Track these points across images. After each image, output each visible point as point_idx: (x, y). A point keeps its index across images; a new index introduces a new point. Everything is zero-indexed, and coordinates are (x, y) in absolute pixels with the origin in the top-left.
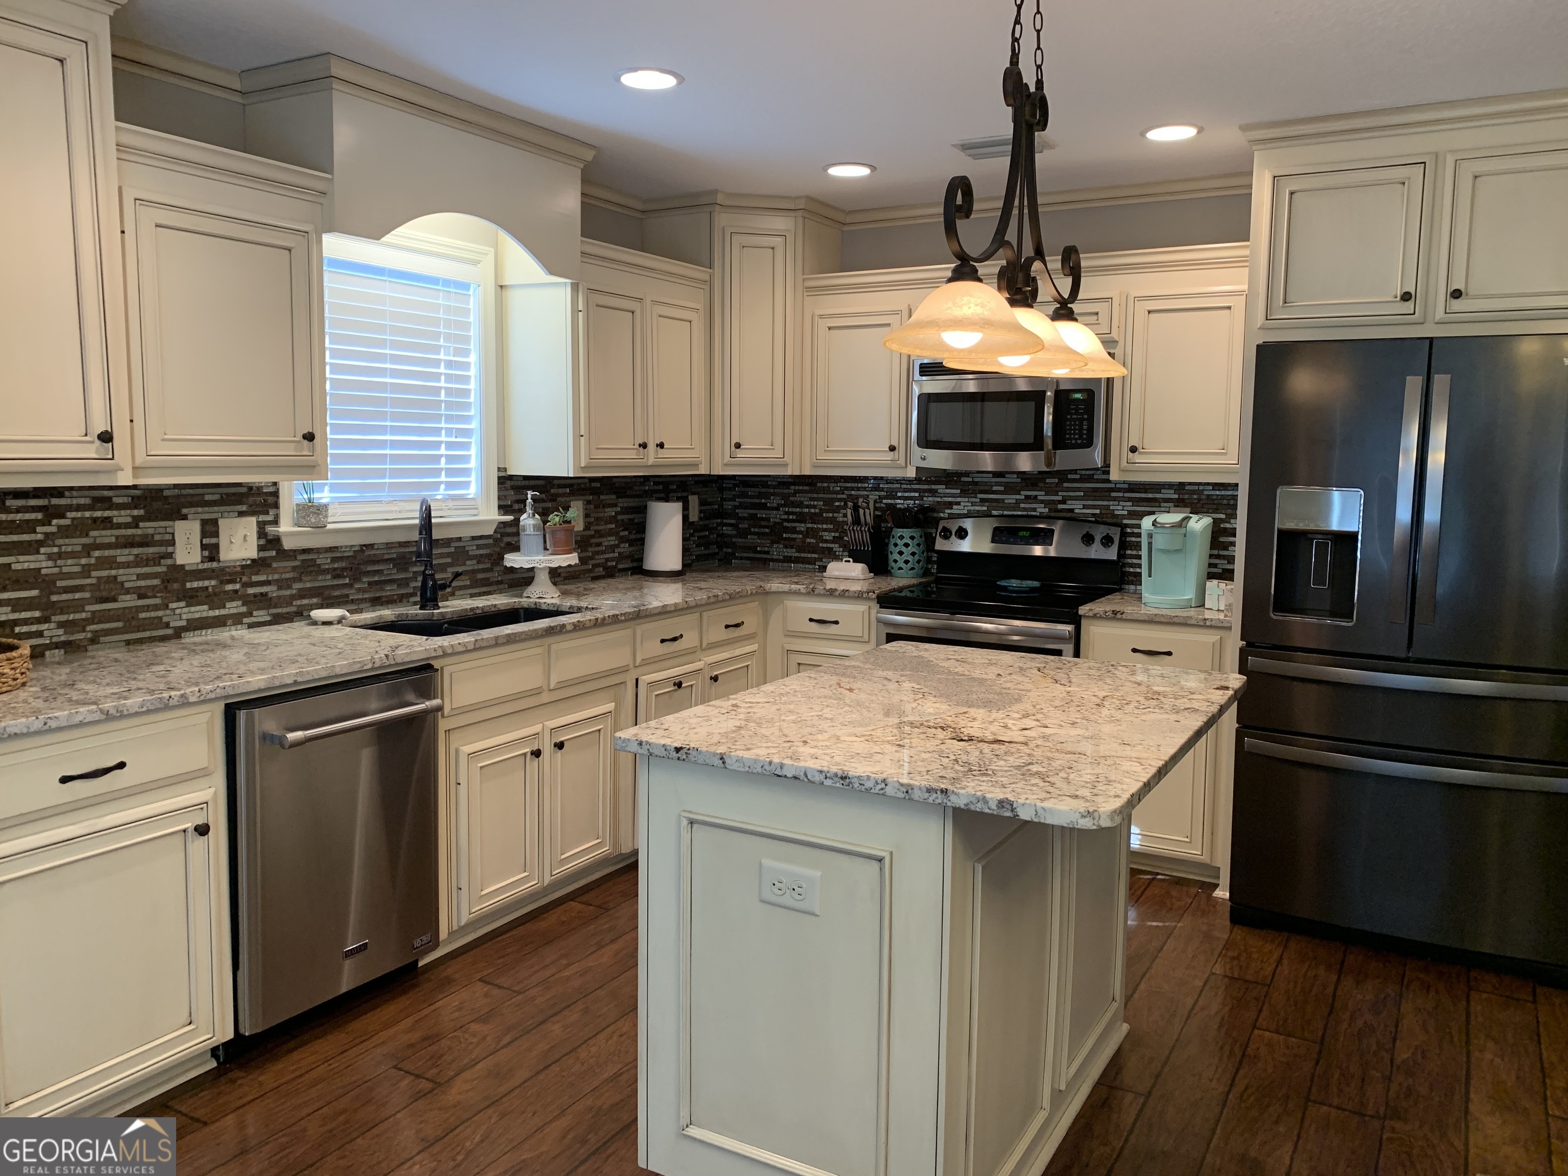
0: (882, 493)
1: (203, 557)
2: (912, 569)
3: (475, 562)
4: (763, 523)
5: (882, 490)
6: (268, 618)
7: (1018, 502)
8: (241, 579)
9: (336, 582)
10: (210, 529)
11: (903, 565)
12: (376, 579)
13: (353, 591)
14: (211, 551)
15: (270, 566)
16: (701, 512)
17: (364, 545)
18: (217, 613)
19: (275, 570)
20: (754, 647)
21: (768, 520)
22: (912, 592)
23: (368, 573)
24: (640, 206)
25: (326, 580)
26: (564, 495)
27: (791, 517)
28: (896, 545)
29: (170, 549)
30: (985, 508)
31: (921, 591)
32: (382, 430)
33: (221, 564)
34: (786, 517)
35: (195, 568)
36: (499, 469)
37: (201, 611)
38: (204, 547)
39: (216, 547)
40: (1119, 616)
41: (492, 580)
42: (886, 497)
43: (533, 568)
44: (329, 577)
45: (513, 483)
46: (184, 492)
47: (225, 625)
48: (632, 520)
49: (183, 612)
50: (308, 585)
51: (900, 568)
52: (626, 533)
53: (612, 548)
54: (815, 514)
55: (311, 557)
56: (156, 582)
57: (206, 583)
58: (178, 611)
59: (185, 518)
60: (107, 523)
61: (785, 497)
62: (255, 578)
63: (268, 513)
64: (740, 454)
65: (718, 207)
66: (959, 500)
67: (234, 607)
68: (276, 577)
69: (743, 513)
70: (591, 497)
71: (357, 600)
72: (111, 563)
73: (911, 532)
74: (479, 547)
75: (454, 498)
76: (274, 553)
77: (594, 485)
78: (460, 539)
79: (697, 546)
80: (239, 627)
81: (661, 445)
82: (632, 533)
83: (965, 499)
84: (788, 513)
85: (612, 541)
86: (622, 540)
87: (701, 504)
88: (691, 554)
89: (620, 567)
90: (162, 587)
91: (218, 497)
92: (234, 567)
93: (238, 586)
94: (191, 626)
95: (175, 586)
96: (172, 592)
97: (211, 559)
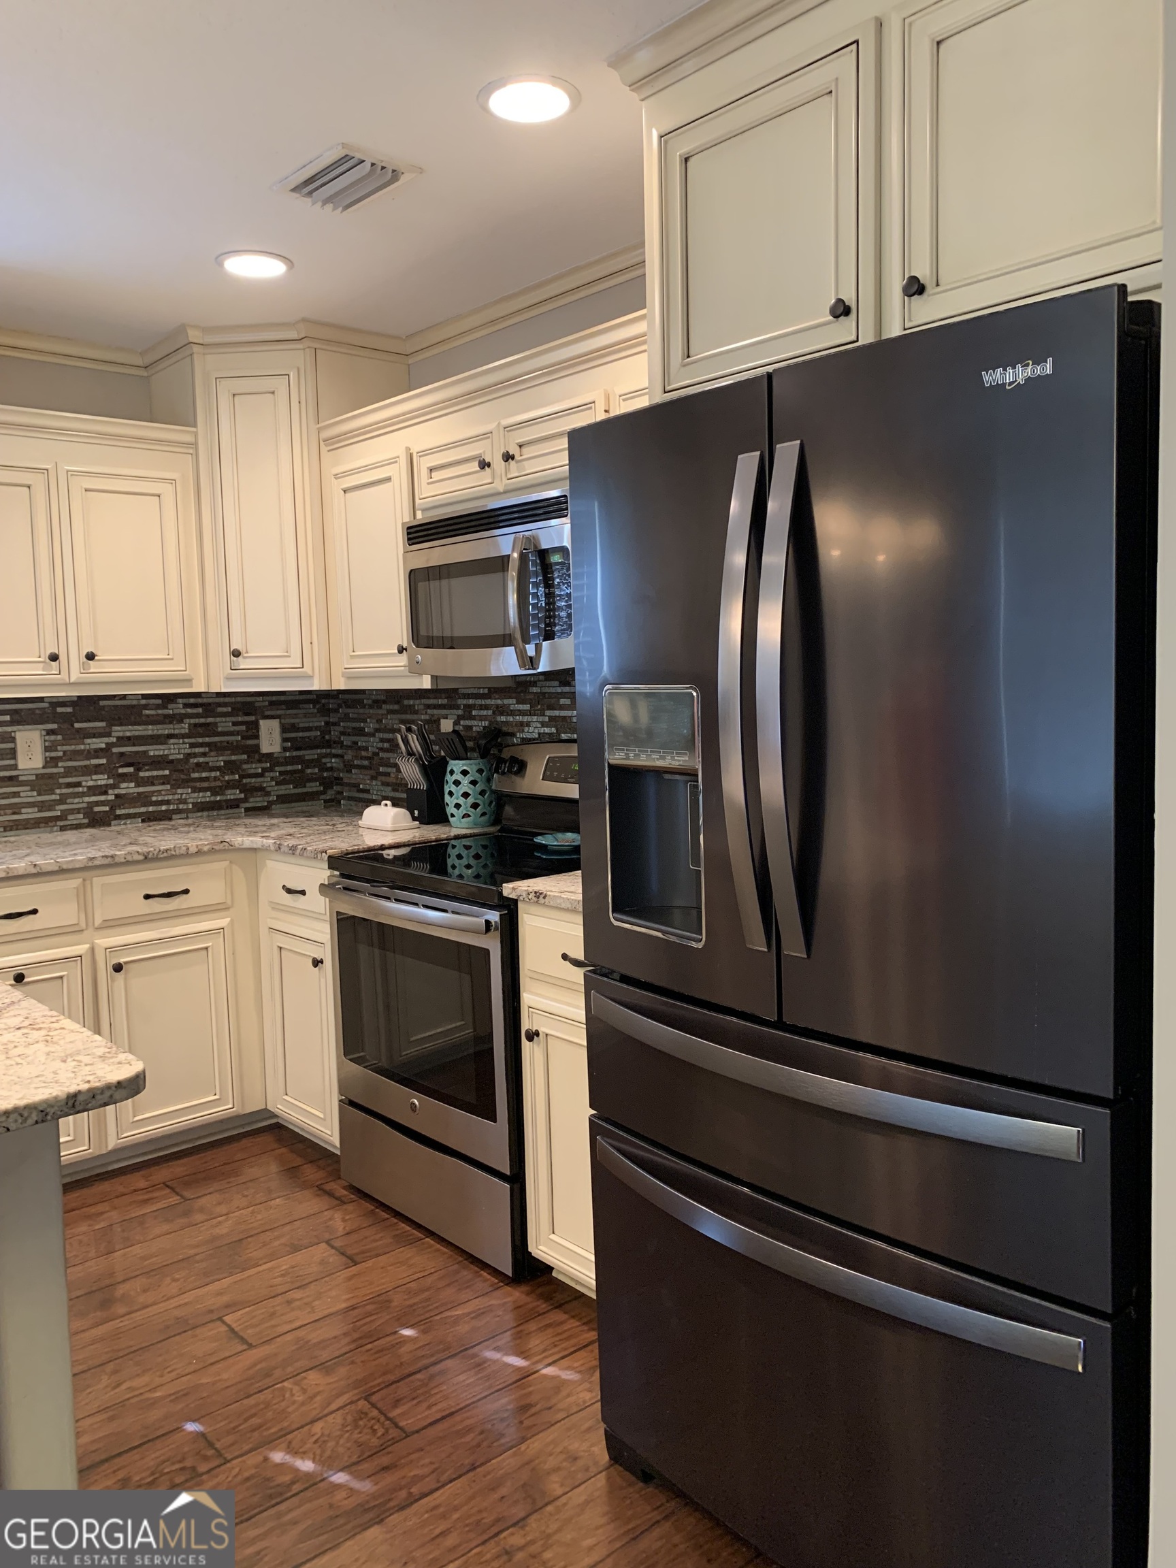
0: (459, 712)
2: (466, 816)
4: (364, 753)
5: (458, 707)
11: (456, 811)
16: (285, 740)
20: (224, 922)
21: (366, 749)
22: (467, 848)
24: (139, 361)
28: (447, 782)
30: (554, 730)
31: (485, 847)
34: (380, 745)
40: (541, 900)
42: (464, 717)
51: (454, 815)
52: (131, 769)
53: (103, 790)
61: (379, 721)
64: (242, 663)
65: (196, 348)
69: (347, 740)
70: (55, 726)
73: (463, 765)
77: (59, 710)
79: (277, 784)
81: (91, 657)
82: (139, 770)
83: (535, 718)
84: (382, 740)
85: (102, 780)
86: (124, 777)
87: (284, 729)
88: (268, 794)
89: (118, 812)
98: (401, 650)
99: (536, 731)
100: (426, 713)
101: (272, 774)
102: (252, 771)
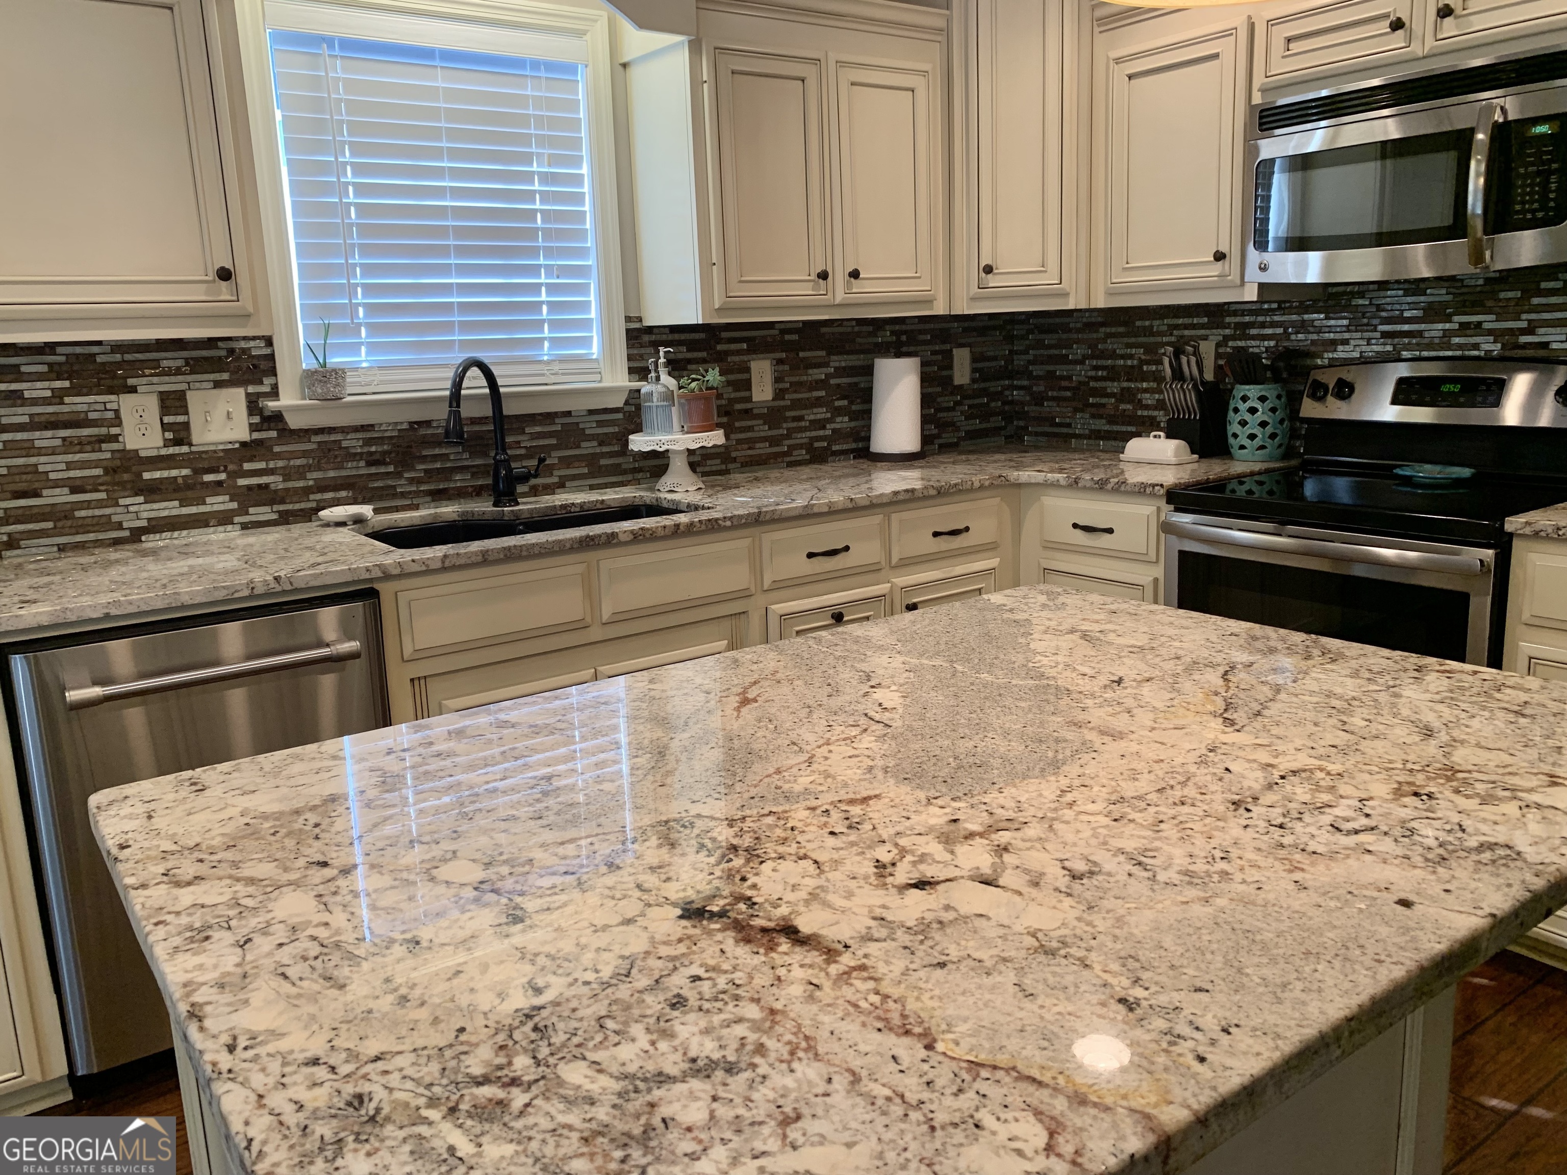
0: (1227, 332)
1: (165, 440)
2: (1262, 447)
3: (595, 443)
4: (1065, 384)
5: (1225, 326)
6: (275, 516)
7: (1447, 334)
8: (226, 467)
9: (373, 470)
10: (174, 404)
11: (1247, 442)
12: (438, 465)
13: (403, 482)
14: (178, 432)
15: (270, 449)
16: (974, 370)
17: (415, 423)
18: (193, 510)
19: (278, 456)
20: (994, 562)
21: (1069, 378)
22: (1261, 483)
23: (424, 459)
25: (354, 469)
26: (739, 352)
27: (1100, 373)
28: (1236, 410)
29: (114, 431)
30: (1389, 348)
31: (1278, 482)
32: (445, 270)
33: (194, 449)
34: (1092, 373)
35: (154, 453)
36: (628, 319)
37: (169, 508)
38: (165, 427)
39: (186, 426)
41: (624, 466)
42: (1233, 338)
43: (667, 451)
44: (362, 463)
45: (653, 338)
46: (128, 357)
47: (207, 525)
48: (856, 384)
49: (141, 510)
50: (332, 474)
51: (1242, 447)
52: (845, 402)
53: (820, 424)
54: (1132, 367)
55: (333, 437)
56: (98, 472)
57: (174, 473)
58: (131, 509)
59: (133, 390)
60: (15, 398)
61: (1093, 346)
62: (247, 466)
63: (261, 383)
64: (992, 281)
66: (1346, 336)
67: (218, 503)
68: (280, 464)
69: (1037, 370)
70: (784, 355)
71: (410, 492)
72: (26, 448)
73: (1261, 390)
74: (600, 424)
75: (563, 360)
76: (274, 434)
77: (787, 337)
78: (568, 414)
80: (229, 527)
81: (855, 274)
82: (851, 403)
83: (1355, 335)
84: (1096, 368)
85: (821, 413)
86: (838, 411)
87: (974, 359)
88: (958, 429)
89: (835, 448)
90: (107, 478)
91: (180, 363)
92: (215, 451)
93: (223, 476)
94: (157, 526)
95: (126, 477)
96: (122, 485)
97: (178, 442)
98: (1219, 257)
99: (1357, 349)
100: (1171, 335)
101: (961, 408)
102: (945, 405)
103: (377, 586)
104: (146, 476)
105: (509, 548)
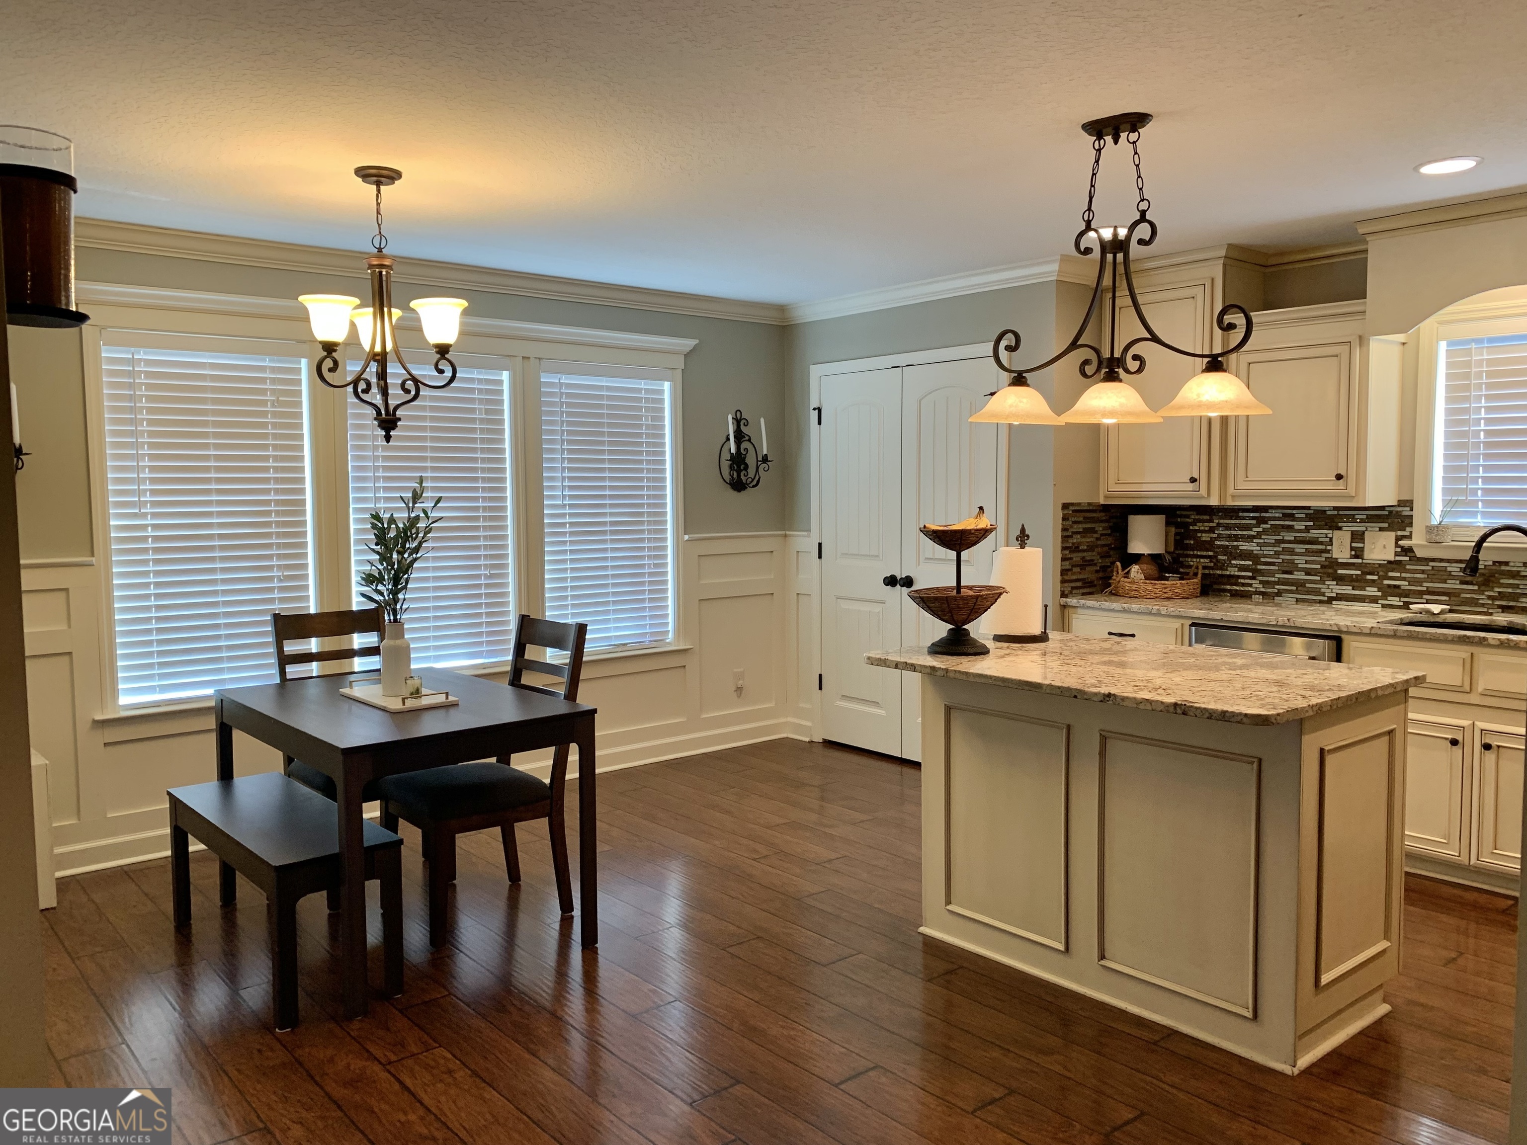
1: (1351, 555)
8: (1378, 573)
9: (1464, 587)
10: (1357, 537)
12: (1510, 590)
13: (1482, 597)
14: (1358, 553)
15: (1404, 566)
17: (1501, 562)
18: (1358, 592)
19: (1409, 571)
23: (1500, 585)
25: (1450, 584)
29: (1329, 548)
33: (1364, 561)
35: (1345, 561)
37: (1347, 590)
38: (1352, 549)
39: (1362, 549)
44: (1458, 582)
46: (1341, 513)
47: (1364, 602)
49: (1333, 588)
55: (1441, 564)
57: (1352, 572)
58: (1331, 587)
59: (1340, 529)
60: (1290, 528)
62: (1391, 574)
63: (1404, 530)
67: (1372, 591)
68: (1409, 575)
72: (1292, 552)
76: (1407, 558)
80: (1376, 605)
90: (1321, 571)
91: (1365, 517)
92: (1374, 564)
93: (1375, 577)
94: (1340, 598)
95: (1330, 571)
96: (1329, 575)
97: (1356, 557)
103: (1343, 636)
104: (1340, 572)
105: (1411, 631)
